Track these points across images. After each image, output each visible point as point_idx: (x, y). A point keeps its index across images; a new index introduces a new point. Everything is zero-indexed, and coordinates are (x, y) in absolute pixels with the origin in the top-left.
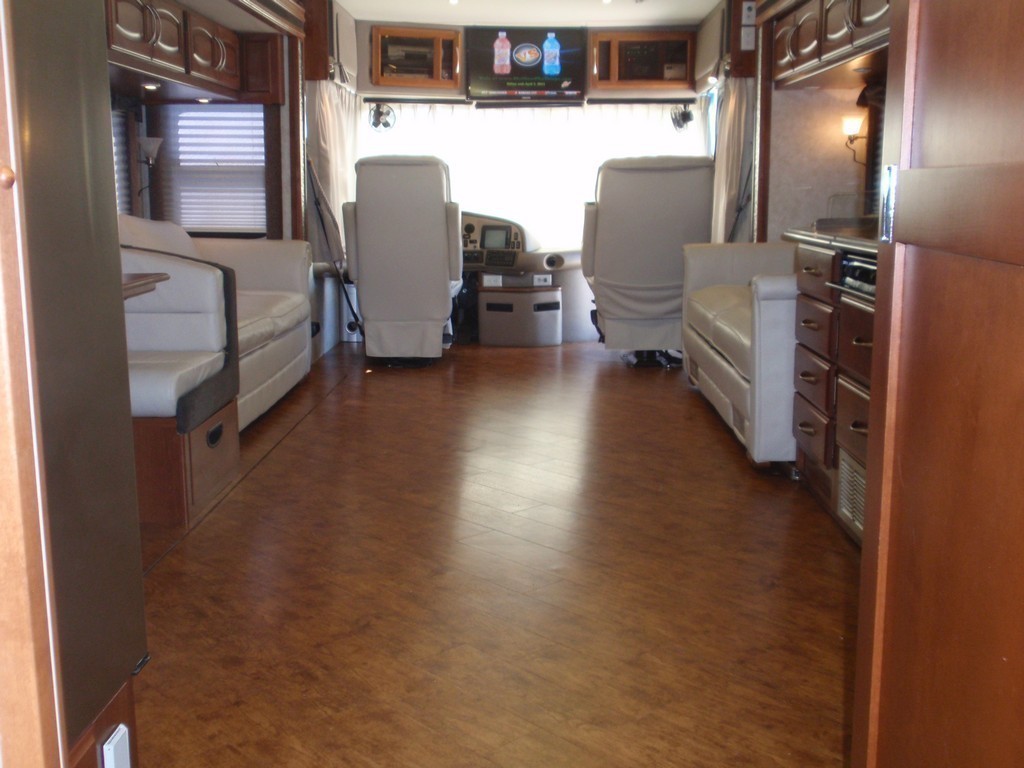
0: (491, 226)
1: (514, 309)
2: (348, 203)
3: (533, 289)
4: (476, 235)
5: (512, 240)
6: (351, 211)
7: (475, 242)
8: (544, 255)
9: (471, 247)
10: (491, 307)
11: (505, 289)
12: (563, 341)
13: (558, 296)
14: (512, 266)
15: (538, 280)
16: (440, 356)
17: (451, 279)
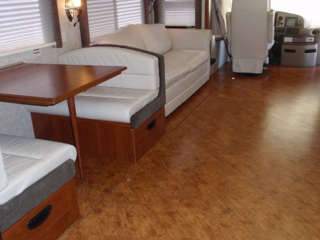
0: (289, 17)
1: (296, 51)
2: (228, 13)
3: (305, 43)
4: (283, 21)
5: (298, 23)
6: (229, 15)
7: (282, 24)
8: (311, 29)
9: (280, 26)
10: (287, 51)
11: (293, 43)
12: (316, 65)
13: (316, 46)
14: (297, 34)
15: (308, 40)
16: (261, 73)
17: (268, 43)
